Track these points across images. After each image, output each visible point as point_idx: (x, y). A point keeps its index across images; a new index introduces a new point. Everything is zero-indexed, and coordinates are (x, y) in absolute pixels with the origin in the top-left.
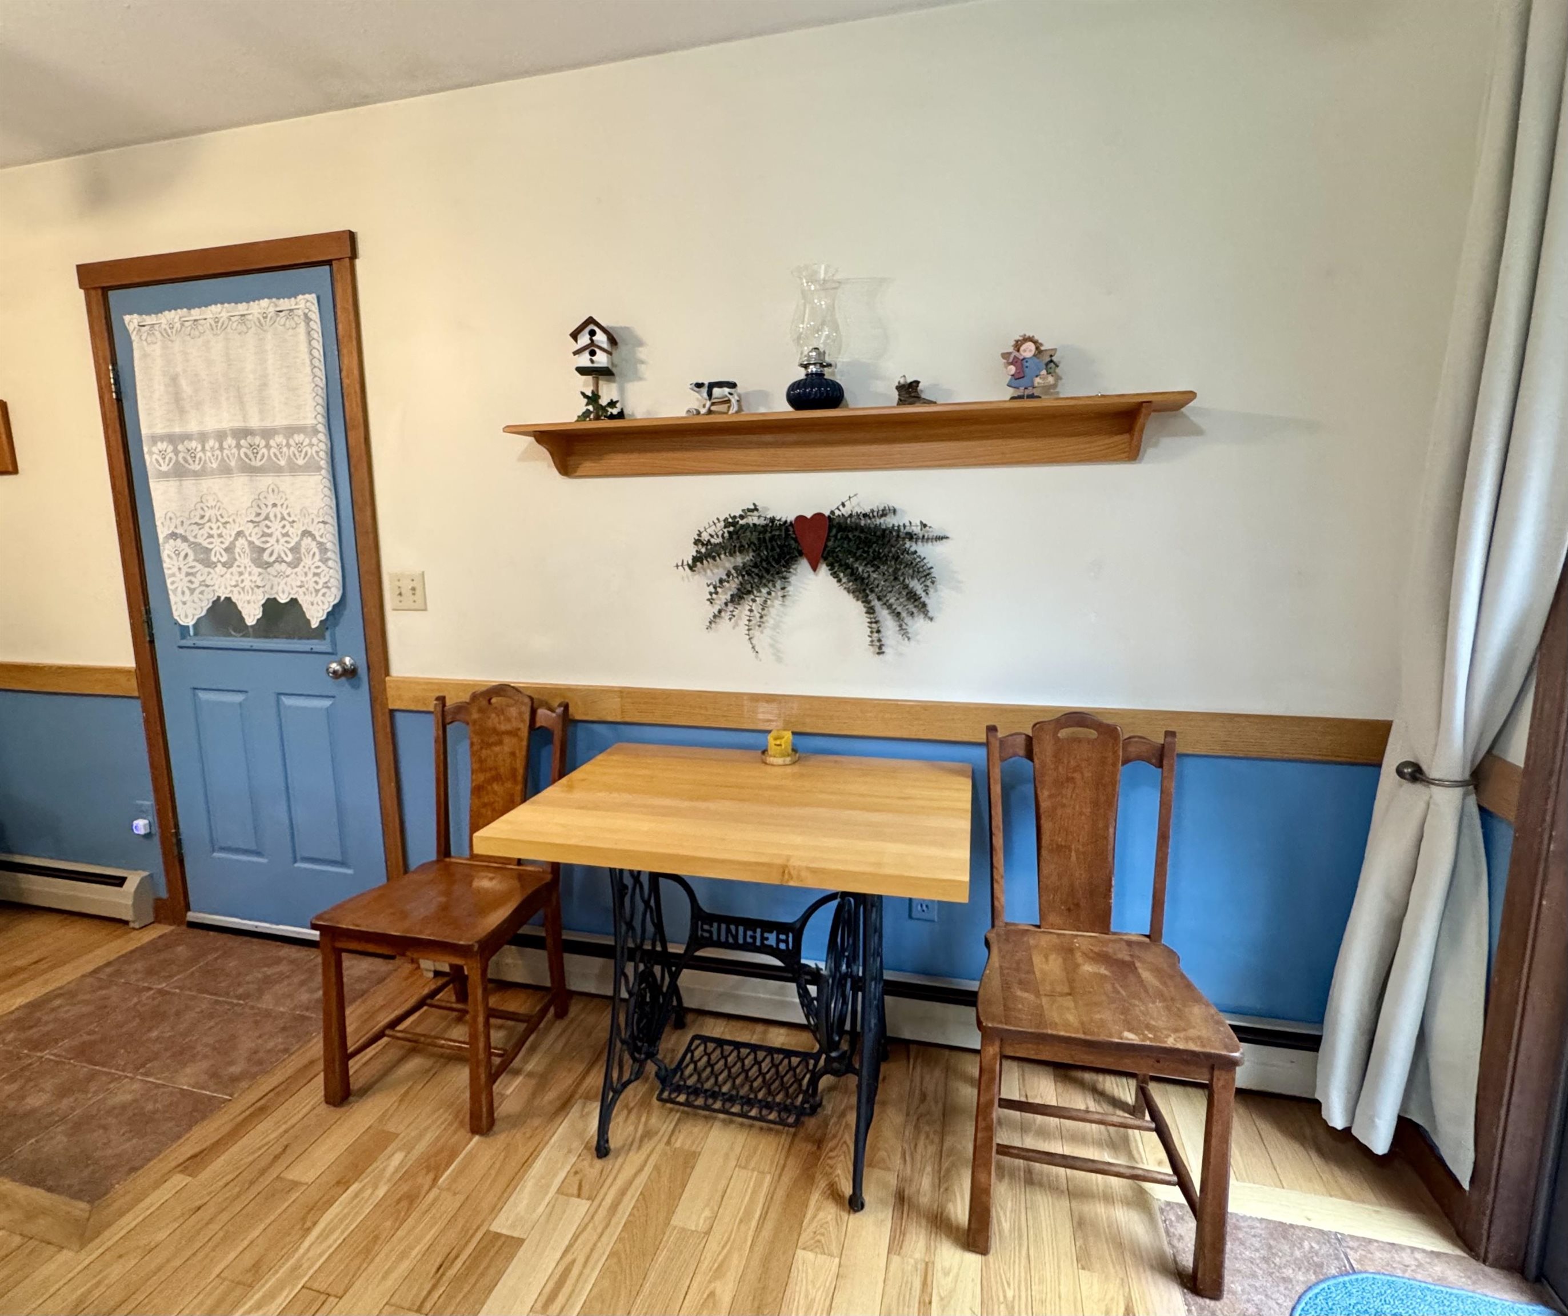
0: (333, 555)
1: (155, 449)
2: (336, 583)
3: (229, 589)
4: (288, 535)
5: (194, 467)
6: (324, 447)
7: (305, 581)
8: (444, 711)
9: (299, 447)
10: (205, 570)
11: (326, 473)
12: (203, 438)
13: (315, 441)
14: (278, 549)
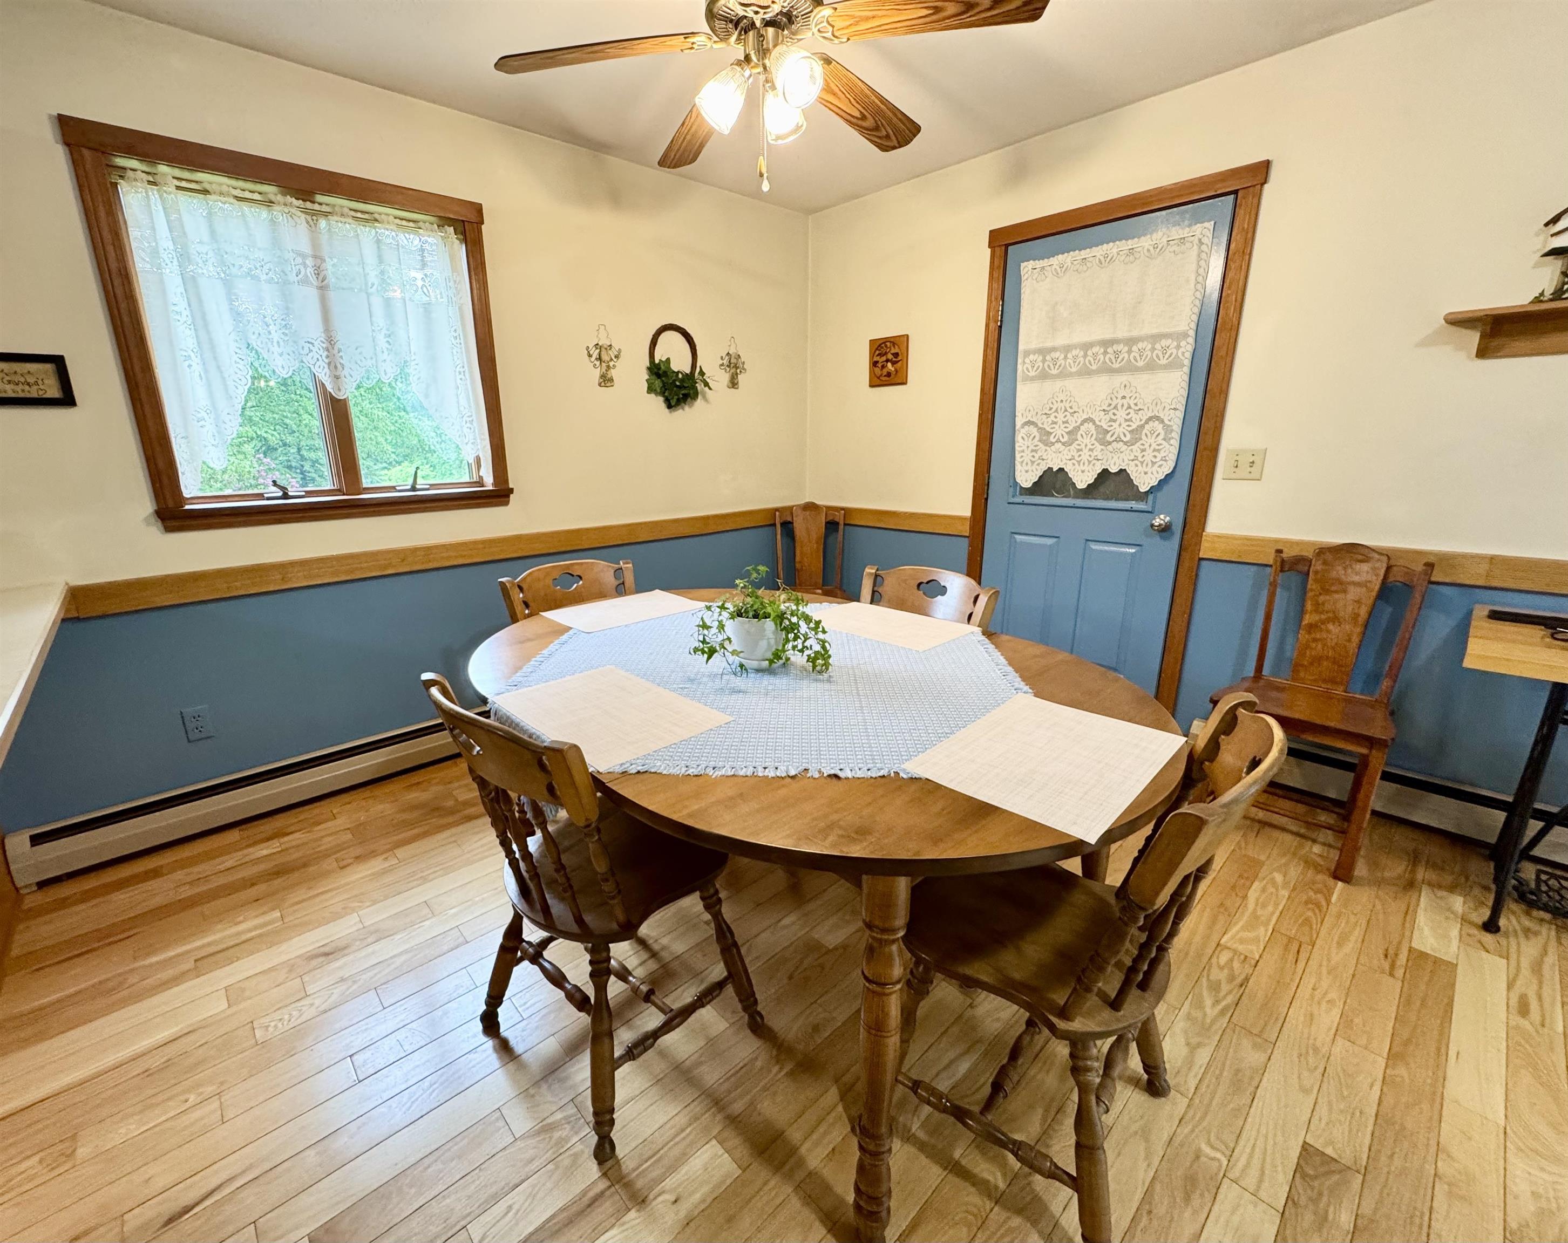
1: (1027, 360)
2: (1172, 457)
3: (1065, 461)
4: (1130, 420)
5: (1054, 372)
6: (1190, 348)
7: (1140, 455)
8: (1283, 561)
9: (1164, 350)
10: (1044, 448)
11: (1186, 370)
12: (1067, 349)
13: (1183, 343)
14: (1119, 431)
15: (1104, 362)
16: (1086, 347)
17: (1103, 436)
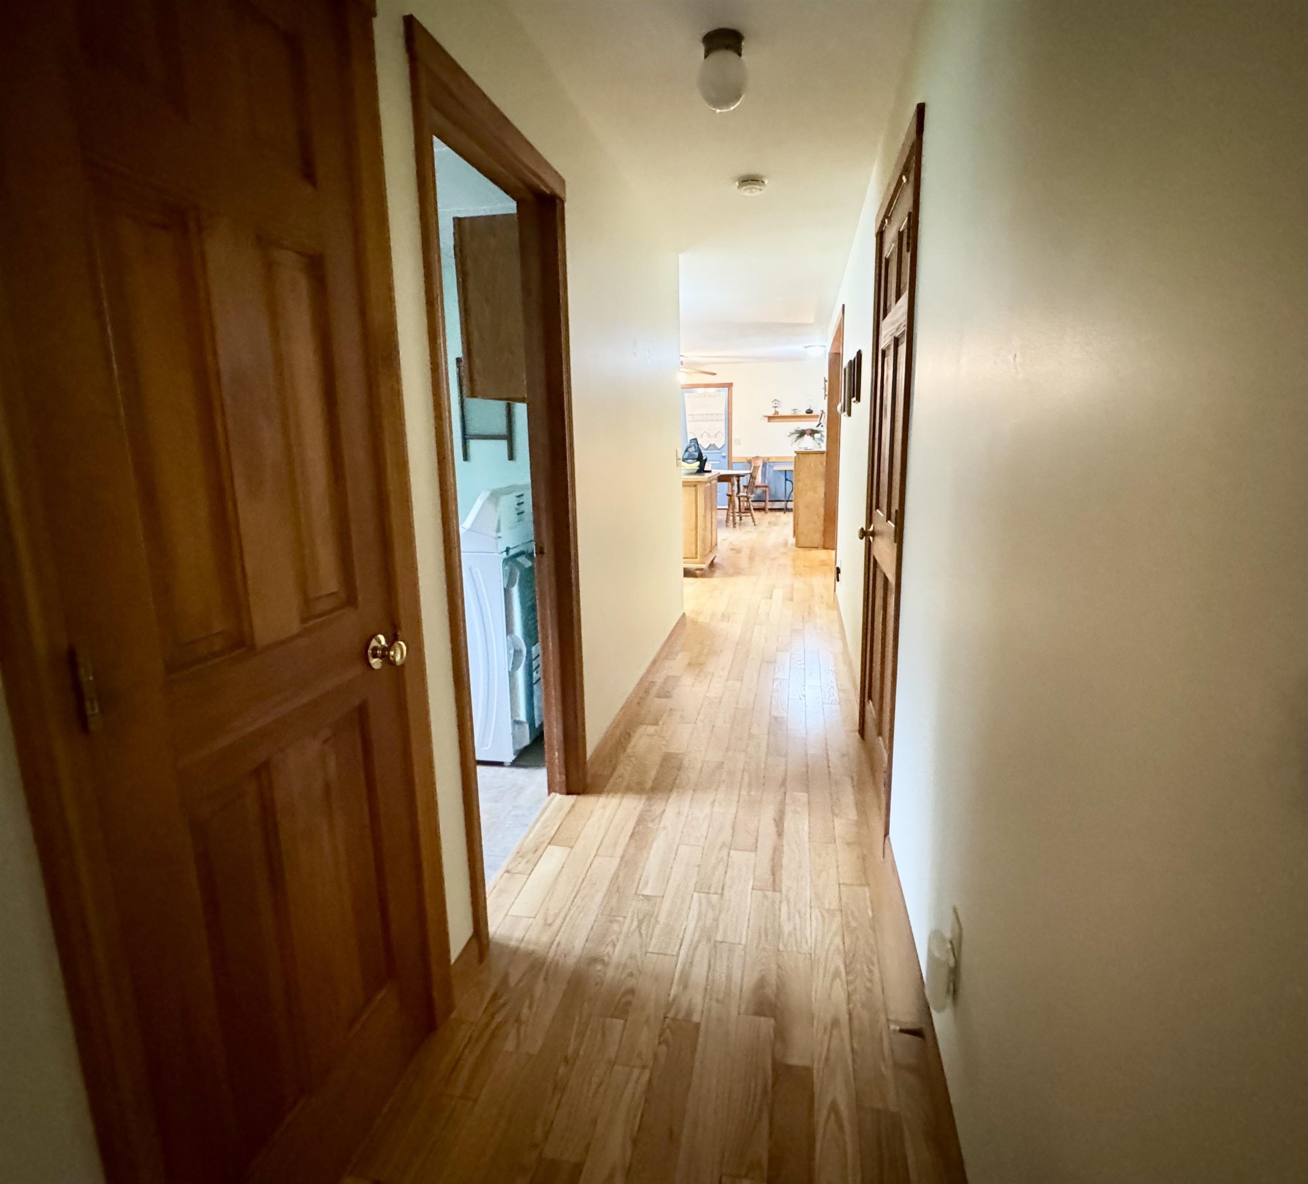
0: (724, 435)
4: (714, 433)
6: (724, 417)
7: (717, 440)
14: (712, 435)
15: (707, 419)
16: (701, 415)
17: (709, 435)
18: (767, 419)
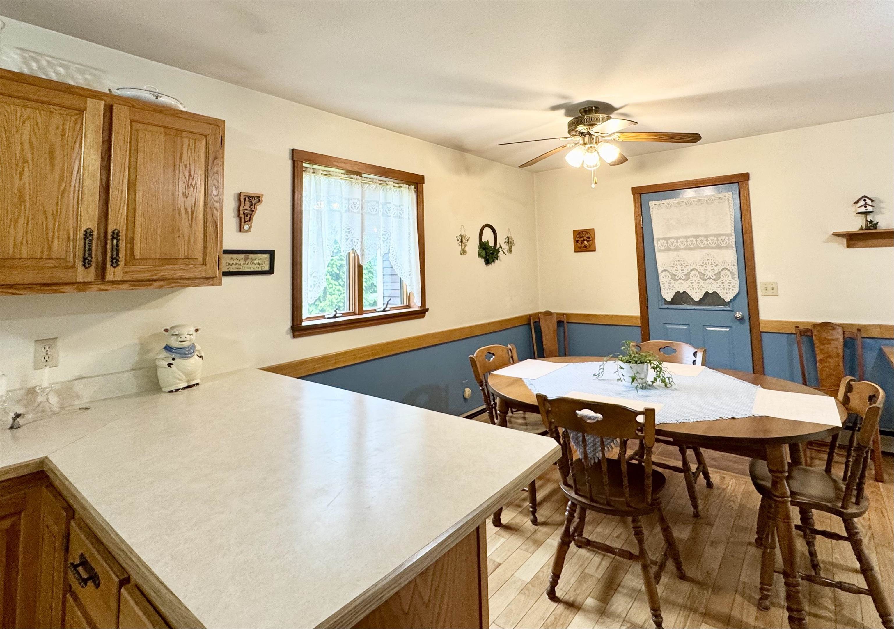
0: (736, 276)
1: (659, 242)
2: (737, 286)
3: (686, 288)
4: (713, 269)
5: (673, 248)
6: (734, 240)
7: (722, 285)
8: (800, 332)
9: (723, 240)
10: (674, 282)
11: (734, 249)
12: (677, 238)
13: (731, 238)
14: (710, 274)
15: (697, 244)
16: (687, 238)
17: (702, 276)
18: (844, 241)
